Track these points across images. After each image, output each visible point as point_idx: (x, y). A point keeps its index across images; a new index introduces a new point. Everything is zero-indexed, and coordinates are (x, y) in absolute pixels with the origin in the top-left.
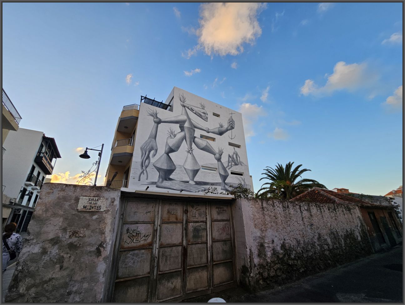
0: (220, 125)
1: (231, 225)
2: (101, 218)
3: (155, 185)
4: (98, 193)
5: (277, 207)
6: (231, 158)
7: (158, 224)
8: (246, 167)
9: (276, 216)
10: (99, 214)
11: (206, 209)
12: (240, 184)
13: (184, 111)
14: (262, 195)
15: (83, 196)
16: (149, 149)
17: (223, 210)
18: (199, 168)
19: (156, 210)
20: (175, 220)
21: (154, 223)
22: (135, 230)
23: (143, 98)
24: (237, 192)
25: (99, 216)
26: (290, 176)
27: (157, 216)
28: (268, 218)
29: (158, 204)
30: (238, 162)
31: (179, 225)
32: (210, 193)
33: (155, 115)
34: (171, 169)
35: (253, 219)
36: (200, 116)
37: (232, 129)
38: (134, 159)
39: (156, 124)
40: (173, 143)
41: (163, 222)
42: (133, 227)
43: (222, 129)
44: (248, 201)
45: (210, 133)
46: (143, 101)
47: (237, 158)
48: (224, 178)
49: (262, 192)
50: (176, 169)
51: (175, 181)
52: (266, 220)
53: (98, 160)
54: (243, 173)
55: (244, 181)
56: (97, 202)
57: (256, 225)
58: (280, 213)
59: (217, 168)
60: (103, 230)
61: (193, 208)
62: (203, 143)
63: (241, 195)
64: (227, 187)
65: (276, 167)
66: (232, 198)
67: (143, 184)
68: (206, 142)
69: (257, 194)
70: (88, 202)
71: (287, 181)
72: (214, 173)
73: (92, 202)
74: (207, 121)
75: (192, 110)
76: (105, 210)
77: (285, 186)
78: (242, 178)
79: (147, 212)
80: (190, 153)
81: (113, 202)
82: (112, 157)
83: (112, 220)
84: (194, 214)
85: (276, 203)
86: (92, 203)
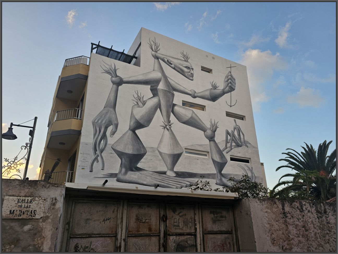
0: (212, 86)
1: (235, 240)
2: (36, 228)
3: (115, 179)
4: (31, 190)
5: (307, 211)
6: (230, 136)
7: (122, 238)
8: (254, 149)
9: (306, 225)
10: (33, 223)
11: (195, 214)
12: (246, 176)
13: (157, 65)
14: (280, 193)
15: (9, 196)
16: (105, 124)
17: (222, 217)
18: (182, 151)
19: (119, 216)
20: (147, 231)
21: (116, 236)
22: (87, 247)
23: (94, 46)
24: (241, 188)
25: (33, 225)
26: (326, 162)
27: (120, 226)
28: (293, 230)
29: (121, 207)
30: (241, 142)
31: (154, 239)
32: (200, 190)
33: (113, 72)
34: (139, 153)
35: (270, 231)
36: (181, 72)
37: (231, 91)
38: (83, 139)
39: (115, 86)
40: (142, 114)
41: (130, 235)
42: (83, 242)
43: (216, 91)
44: (260, 202)
45: (197, 98)
46: (95, 51)
47: (239, 135)
48: (220, 166)
49: (282, 189)
50: (146, 154)
51: (145, 172)
52: (289, 232)
53: (28, 142)
54: (250, 158)
55: (251, 171)
56: (31, 204)
57: (275, 240)
58: (312, 222)
59: (209, 151)
60: (40, 247)
61: (175, 213)
62: (186, 113)
63: (248, 193)
64: (225, 180)
65: (303, 149)
66: (235, 197)
67: (96, 176)
68: (191, 112)
69: (272, 191)
70: (16, 204)
71: (321, 172)
72: (204, 159)
73: (23, 204)
74: (192, 80)
75: (169, 63)
76: (42, 216)
77: (318, 179)
78: (247, 167)
79: (105, 219)
80: (168, 129)
81: (54, 204)
82: (49, 137)
83: (53, 232)
84: (177, 222)
85: (305, 205)
86: (23, 206)
